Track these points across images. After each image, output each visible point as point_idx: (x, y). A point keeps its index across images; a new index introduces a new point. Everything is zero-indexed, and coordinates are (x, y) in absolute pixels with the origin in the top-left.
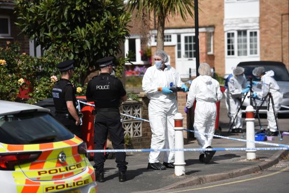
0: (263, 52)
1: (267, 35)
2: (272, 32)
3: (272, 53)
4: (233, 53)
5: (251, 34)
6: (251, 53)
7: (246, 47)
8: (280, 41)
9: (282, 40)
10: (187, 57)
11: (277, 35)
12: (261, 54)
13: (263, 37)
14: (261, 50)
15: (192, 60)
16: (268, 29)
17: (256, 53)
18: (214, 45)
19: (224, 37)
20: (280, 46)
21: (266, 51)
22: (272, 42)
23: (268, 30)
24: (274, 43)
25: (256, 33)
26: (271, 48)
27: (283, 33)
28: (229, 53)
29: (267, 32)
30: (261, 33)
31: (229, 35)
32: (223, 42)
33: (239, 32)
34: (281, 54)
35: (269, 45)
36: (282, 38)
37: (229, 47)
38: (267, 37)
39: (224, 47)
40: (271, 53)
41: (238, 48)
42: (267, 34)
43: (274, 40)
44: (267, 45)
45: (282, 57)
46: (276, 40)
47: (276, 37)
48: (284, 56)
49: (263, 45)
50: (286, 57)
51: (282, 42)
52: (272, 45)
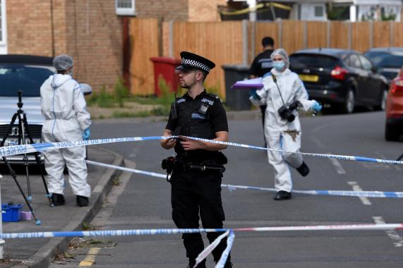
0: (14, 35)
3: (33, 38)
8: (49, 15)
9: (52, 13)
12: (9, 40)
13: (14, 5)
14: (9, 33)
20: (49, 25)
21: (20, 35)
22: (31, 15)
24: (37, 19)
26: (29, 28)
34: (51, 42)
35: (26, 22)
36: (52, 8)
38: (22, 5)
40: (29, 38)
43: (36, 11)
44: (21, 22)
45: (53, 47)
46: (40, 11)
47: (39, 5)
48: (56, 45)
49: (14, 22)
50: (61, 48)
51: (52, 17)
52: (31, 21)
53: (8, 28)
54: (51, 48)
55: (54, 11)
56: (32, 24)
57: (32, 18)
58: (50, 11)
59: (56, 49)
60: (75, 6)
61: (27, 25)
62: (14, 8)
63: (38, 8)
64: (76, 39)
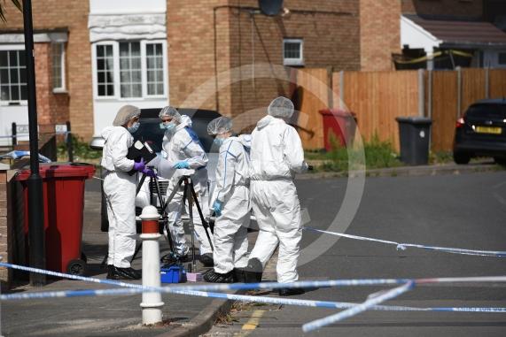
0: (177, 88)
1: (184, 52)
2: (194, 45)
4: (111, 92)
5: (149, 47)
6: (150, 91)
7: (138, 77)
8: (213, 66)
9: (216, 64)
10: (8, 99)
11: (205, 51)
12: (170, 93)
13: (177, 56)
14: (171, 86)
15: (18, 104)
16: (184, 39)
17: (161, 92)
18: (67, 71)
19: (90, 55)
21: (183, 88)
22: (194, 67)
23: (184, 42)
24: (199, 71)
25: (159, 47)
26: (192, 81)
27: (218, 48)
28: (101, 92)
29: (184, 45)
30: (170, 46)
31: (100, 50)
32: (88, 66)
33: (124, 45)
35: (189, 74)
36: (216, 60)
37: (101, 77)
38: (185, 56)
39: (90, 77)
40: (192, 90)
41: (122, 79)
42: (184, 49)
43: (199, 63)
44: (184, 74)
45: (217, 100)
46: (203, 63)
47: (202, 56)
48: (220, 98)
49: (176, 74)
50: (226, 101)
51: (216, 68)
52: (194, 73)
53: (170, 80)
54: (215, 102)
55: (218, 62)
56: (196, 77)
57: (195, 70)
58: (213, 62)
59: (220, 102)
60: (240, 57)
61: (190, 77)
62: (176, 60)
63: (201, 60)
64: (241, 92)
